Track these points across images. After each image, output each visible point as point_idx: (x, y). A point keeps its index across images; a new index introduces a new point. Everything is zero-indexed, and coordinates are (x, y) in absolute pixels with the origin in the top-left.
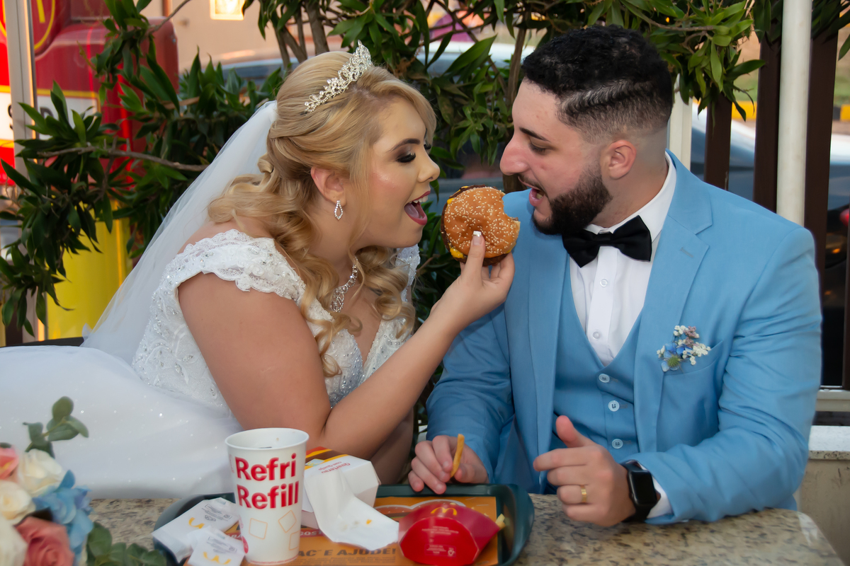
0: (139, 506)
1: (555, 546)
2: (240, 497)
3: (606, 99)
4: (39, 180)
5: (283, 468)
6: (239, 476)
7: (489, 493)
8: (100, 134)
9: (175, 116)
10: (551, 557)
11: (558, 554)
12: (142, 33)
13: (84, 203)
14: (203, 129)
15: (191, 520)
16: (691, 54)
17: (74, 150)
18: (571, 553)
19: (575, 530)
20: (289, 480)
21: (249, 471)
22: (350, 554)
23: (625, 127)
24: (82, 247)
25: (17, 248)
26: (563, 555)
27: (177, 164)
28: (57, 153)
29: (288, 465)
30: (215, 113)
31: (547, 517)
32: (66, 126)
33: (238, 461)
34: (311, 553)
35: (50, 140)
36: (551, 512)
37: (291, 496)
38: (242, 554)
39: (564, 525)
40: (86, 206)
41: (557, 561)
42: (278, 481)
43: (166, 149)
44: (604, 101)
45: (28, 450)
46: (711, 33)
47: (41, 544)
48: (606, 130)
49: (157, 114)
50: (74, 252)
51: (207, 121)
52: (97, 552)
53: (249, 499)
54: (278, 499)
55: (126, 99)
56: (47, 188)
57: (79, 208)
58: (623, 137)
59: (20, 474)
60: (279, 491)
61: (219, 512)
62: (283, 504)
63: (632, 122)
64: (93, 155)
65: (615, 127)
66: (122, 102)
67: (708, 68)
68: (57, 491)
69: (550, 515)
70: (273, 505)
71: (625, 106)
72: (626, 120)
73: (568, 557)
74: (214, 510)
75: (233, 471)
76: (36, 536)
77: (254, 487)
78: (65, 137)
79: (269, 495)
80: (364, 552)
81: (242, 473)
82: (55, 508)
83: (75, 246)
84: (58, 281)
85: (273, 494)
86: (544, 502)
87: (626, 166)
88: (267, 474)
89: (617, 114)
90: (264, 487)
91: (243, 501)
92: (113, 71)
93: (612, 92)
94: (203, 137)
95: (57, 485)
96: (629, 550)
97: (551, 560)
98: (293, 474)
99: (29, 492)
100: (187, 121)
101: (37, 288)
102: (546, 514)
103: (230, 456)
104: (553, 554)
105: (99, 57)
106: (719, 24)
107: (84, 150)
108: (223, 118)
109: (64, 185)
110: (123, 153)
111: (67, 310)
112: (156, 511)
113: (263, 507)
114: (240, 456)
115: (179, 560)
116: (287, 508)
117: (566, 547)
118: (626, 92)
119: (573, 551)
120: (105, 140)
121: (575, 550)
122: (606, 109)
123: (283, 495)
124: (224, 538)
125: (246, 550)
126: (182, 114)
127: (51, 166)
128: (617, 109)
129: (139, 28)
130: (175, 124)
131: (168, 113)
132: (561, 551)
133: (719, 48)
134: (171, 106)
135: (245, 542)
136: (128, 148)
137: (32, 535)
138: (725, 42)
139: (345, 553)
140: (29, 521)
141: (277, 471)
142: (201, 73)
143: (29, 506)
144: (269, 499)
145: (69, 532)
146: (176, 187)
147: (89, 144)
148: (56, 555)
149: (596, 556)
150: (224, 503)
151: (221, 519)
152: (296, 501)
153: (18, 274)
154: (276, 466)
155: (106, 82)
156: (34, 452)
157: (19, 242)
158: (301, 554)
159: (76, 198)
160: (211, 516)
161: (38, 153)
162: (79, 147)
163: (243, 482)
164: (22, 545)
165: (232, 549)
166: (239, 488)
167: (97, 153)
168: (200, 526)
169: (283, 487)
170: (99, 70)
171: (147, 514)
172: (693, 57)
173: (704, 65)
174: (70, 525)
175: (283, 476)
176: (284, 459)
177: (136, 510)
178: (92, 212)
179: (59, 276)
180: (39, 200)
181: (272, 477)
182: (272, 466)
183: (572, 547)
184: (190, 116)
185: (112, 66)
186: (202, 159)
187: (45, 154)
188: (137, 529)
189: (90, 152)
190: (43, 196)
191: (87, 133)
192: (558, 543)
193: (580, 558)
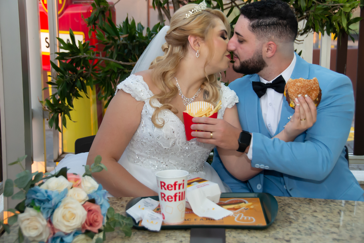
0: (117, 200)
1: (287, 217)
2: (162, 197)
3: (267, 24)
4: (64, 69)
5: (180, 185)
6: (162, 189)
7: (256, 196)
8: (88, 50)
9: (118, 42)
10: (286, 221)
11: (289, 220)
12: (106, 8)
13: (82, 78)
14: (130, 47)
15: (139, 206)
16: (333, 15)
17: (78, 56)
18: (294, 219)
19: (294, 210)
20: (182, 190)
21: (166, 187)
22: (205, 220)
23: (273, 37)
24: (80, 96)
25: (54, 97)
26: (291, 220)
27: (121, 62)
28: (72, 58)
29: (181, 184)
30: (134, 41)
31: (282, 205)
32: (75, 47)
33: (161, 182)
34: (189, 220)
35: (69, 53)
36: (283, 203)
37: (182, 197)
38: (162, 219)
39: (289, 208)
40: (83, 79)
41: (288, 222)
42: (177, 191)
43: (115, 56)
44: (266, 24)
45: (84, 176)
46: (342, 6)
47: (92, 212)
48: (266, 36)
49: (111, 42)
50: (77, 98)
51: (131, 44)
52: (109, 216)
53: (166, 198)
54: (177, 198)
55: (98, 35)
56: (68, 72)
57: (80, 80)
58: (272, 41)
59: (82, 185)
60: (178, 195)
61: (149, 203)
62: (179, 200)
63: (276, 35)
64: (87, 59)
65: (269, 36)
66: (97, 37)
67: (341, 21)
68: (96, 192)
69: (283, 204)
70: (175, 200)
71: (275, 28)
72: (274, 34)
73: (293, 221)
74: (147, 202)
75: (159, 187)
76: (90, 209)
77: (168, 193)
78: (75, 51)
79: (174, 196)
80: (210, 219)
81: (163, 187)
82: (96, 198)
83: (77, 95)
84: (71, 110)
85: (175, 196)
86: (280, 199)
87: (272, 52)
88: (173, 188)
89: (271, 31)
90: (172, 193)
91: (163, 199)
92: (94, 24)
93: (270, 21)
94: (130, 50)
95: (96, 189)
96: (317, 218)
97: (286, 222)
98: (183, 188)
99: (86, 192)
100: (123, 44)
101: (63, 113)
102: (281, 204)
103: (157, 181)
104: (287, 220)
105: (89, 18)
106: (345, 3)
107: (83, 57)
108: (137, 43)
109: (74, 71)
110: (99, 58)
111: (74, 122)
112: (125, 202)
113: (172, 201)
114: (162, 181)
115: (137, 222)
116: (181, 201)
117: (292, 217)
118: (275, 23)
119: (294, 218)
120: (91, 52)
121: (295, 218)
122: (267, 28)
123: (179, 196)
124: (154, 214)
125: (164, 218)
126: (121, 41)
127: (69, 63)
128: (271, 28)
129: (105, 6)
130: (118, 46)
131: (115, 41)
132: (290, 218)
133: (345, 13)
134: (116, 38)
135: (163, 215)
136: (101, 55)
137: (88, 209)
138: (348, 10)
139: (203, 220)
140: (87, 203)
141: (177, 187)
142: (129, 24)
143: (86, 198)
144: (174, 198)
145: (101, 208)
146: (119, 71)
147: (85, 54)
148: (97, 216)
149: (304, 220)
150: (151, 200)
151: (150, 206)
152: (184, 199)
153: (55, 107)
154: (177, 185)
155: (92, 29)
156: (86, 177)
157: (56, 94)
158: (185, 220)
159: (79, 76)
160: (147, 205)
161: (65, 58)
162: (81, 55)
163: (163, 191)
164: (86, 212)
165: (158, 218)
166: (162, 193)
167: (88, 58)
168: (143, 209)
169: (180, 193)
170: (89, 24)
171: (121, 203)
172: (334, 16)
173: (339, 20)
174: (101, 205)
175: (179, 188)
176: (180, 182)
177: (117, 201)
178: (85, 82)
179: (71, 108)
180: (65, 77)
181: (175, 189)
182: (175, 184)
183: (294, 217)
184: (124, 42)
185: (94, 22)
186: (130, 60)
187: (67, 58)
188: (118, 209)
189: (86, 57)
190: (66, 75)
191: (84, 49)
192: (288, 215)
193: (298, 221)
